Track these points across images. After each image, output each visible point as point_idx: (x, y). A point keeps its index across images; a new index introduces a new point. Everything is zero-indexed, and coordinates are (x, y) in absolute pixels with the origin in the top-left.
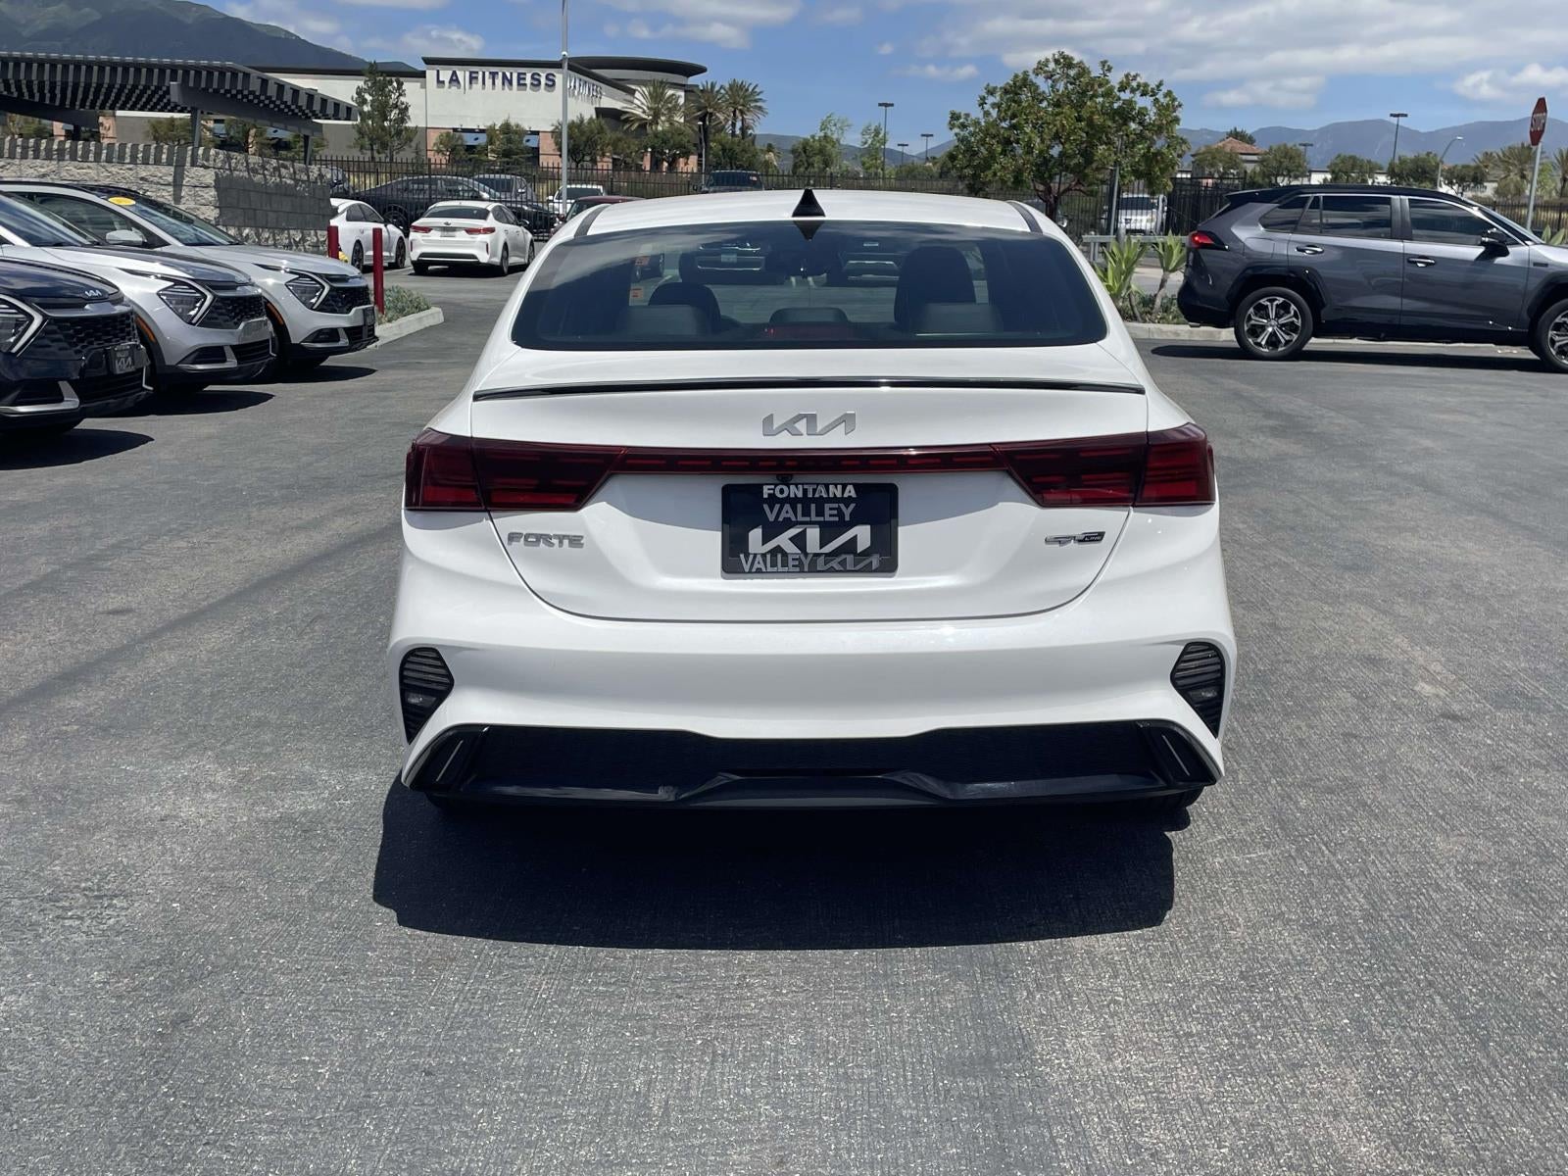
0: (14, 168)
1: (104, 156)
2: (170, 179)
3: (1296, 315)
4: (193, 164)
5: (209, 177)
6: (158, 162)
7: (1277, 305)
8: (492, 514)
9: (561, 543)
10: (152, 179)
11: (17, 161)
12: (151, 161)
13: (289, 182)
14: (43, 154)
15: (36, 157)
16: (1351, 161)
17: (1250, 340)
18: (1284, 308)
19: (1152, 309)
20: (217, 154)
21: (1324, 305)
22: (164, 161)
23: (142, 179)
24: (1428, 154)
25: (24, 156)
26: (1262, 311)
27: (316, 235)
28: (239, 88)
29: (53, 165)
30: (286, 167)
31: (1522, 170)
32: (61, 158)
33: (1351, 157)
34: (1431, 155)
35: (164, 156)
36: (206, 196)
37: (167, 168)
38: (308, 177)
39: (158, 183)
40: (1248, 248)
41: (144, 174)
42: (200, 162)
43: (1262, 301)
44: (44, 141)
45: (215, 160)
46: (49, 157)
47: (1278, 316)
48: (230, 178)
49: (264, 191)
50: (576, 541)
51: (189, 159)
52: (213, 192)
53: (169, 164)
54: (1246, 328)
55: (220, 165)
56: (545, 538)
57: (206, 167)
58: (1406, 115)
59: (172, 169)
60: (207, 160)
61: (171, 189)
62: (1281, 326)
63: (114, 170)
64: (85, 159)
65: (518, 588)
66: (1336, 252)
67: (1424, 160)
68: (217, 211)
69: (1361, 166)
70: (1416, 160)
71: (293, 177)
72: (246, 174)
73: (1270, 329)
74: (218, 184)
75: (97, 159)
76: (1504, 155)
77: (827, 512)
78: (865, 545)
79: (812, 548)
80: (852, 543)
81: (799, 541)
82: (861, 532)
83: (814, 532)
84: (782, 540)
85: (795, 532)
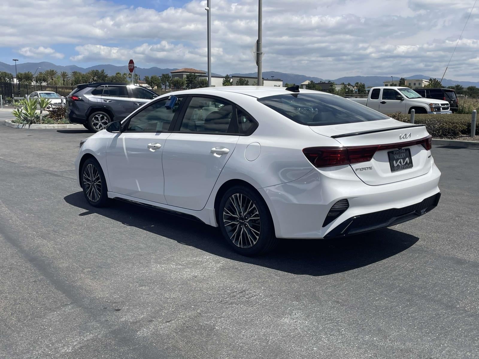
3: (106, 120)
7: (101, 117)
8: (351, 165)
9: (368, 169)
16: (5, 73)
17: (94, 127)
18: (102, 118)
19: (39, 120)
21: (114, 116)
24: (29, 72)
26: (97, 119)
31: (52, 78)
33: (4, 73)
34: (29, 73)
40: (90, 101)
43: (96, 116)
47: (101, 120)
50: (370, 168)
54: (92, 124)
56: (365, 169)
58: (18, 60)
62: (103, 123)
65: (360, 181)
66: (115, 101)
67: (28, 74)
69: (8, 75)
70: (25, 74)
73: (99, 124)
76: (46, 73)
77: (402, 156)
78: (408, 162)
79: (402, 164)
80: (407, 162)
81: (400, 163)
82: (407, 159)
83: (402, 160)
84: (398, 163)
85: (399, 161)
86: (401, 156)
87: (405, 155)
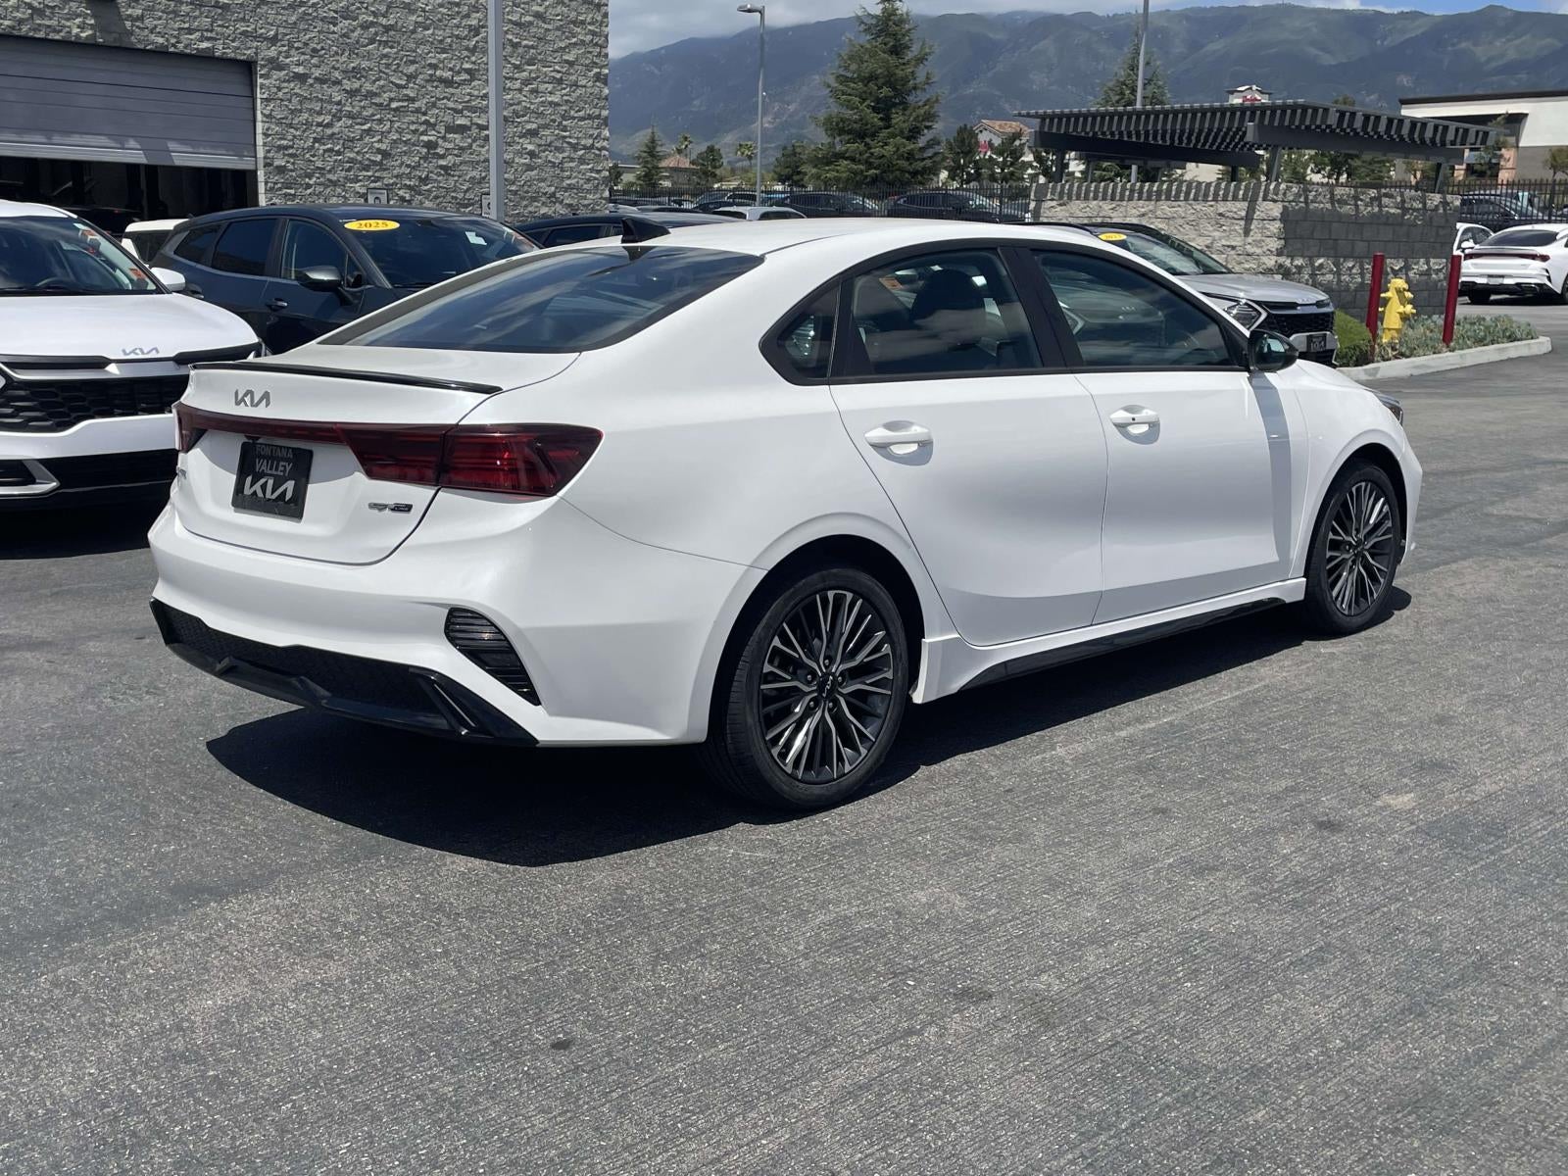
0: (1122, 209)
1: (1192, 196)
2: (1243, 213)
4: (1264, 199)
5: (1276, 210)
6: (1235, 198)
10: (1228, 214)
11: (1124, 203)
12: (1230, 198)
13: (1392, 211)
14: (1145, 195)
15: (1140, 199)
20: (1288, 188)
22: (1240, 196)
23: (1220, 214)
25: (1131, 199)
27: (1428, 263)
28: (1318, 123)
29: (1151, 205)
30: (1391, 196)
32: (1158, 199)
35: (1241, 192)
36: (1272, 228)
37: (1242, 203)
38: (1425, 204)
39: (1234, 218)
41: (1221, 210)
42: (1271, 196)
44: (1147, 184)
45: (1284, 194)
46: (1149, 199)
48: (1306, 213)
49: (1357, 222)
51: (1261, 194)
52: (1278, 224)
53: (1244, 200)
55: (1291, 198)
57: (1275, 201)
59: (1246, 204)
60: (1277, 195)
61: (1242, 223)
63: (1198, 207)
64: (1177, 198)
68: (1283, 242)
71: (1402, 206)
72: (1329, 206)
74: (1285, 217)
75: (1186, 199)
77: (281, 468)
78: (289, 495)
79: (268, 495)
80: (284, 493)
81: (264, 487)
82: (290, 485)
83: (271, 482)
84: (257, 487)
85: (263, 481)
86: (277, 469)
87: (288, 469)
